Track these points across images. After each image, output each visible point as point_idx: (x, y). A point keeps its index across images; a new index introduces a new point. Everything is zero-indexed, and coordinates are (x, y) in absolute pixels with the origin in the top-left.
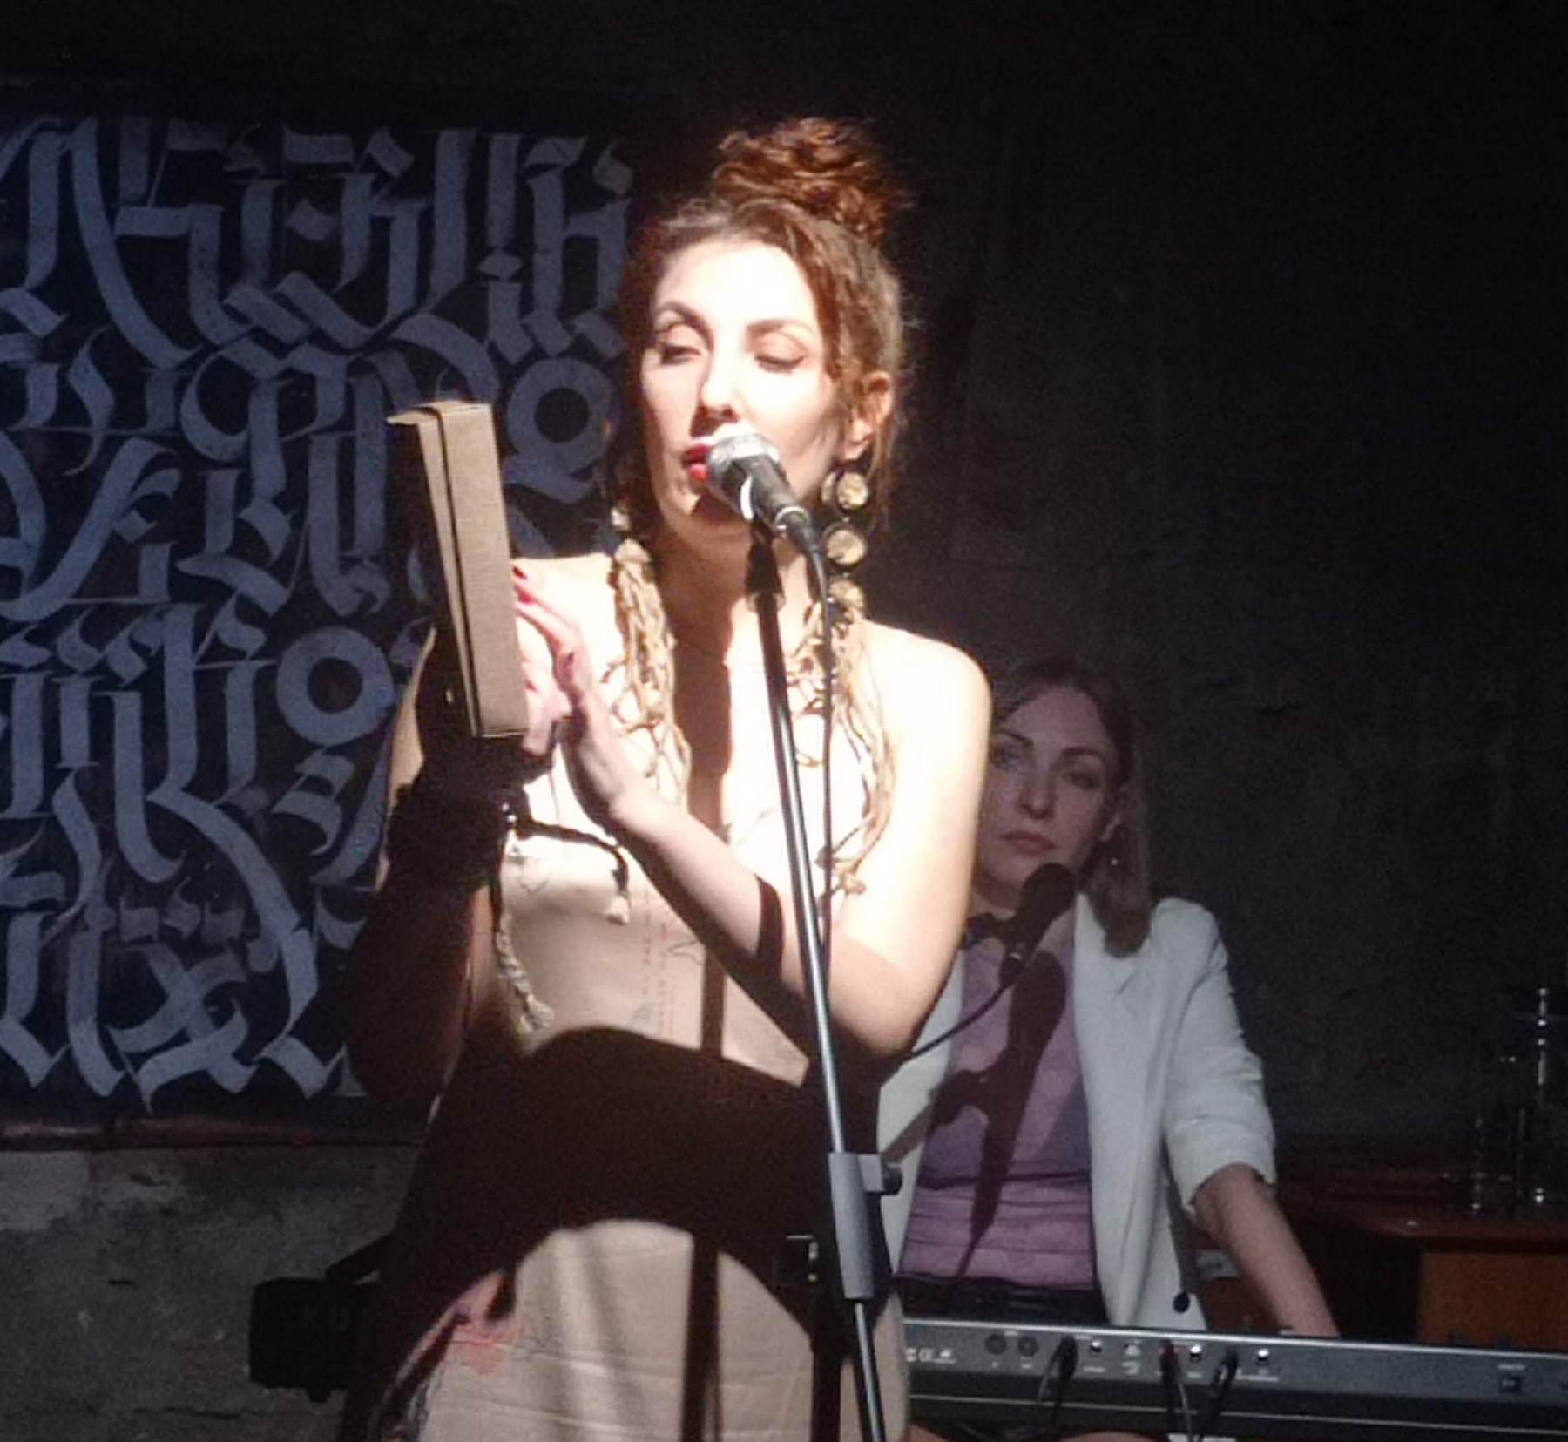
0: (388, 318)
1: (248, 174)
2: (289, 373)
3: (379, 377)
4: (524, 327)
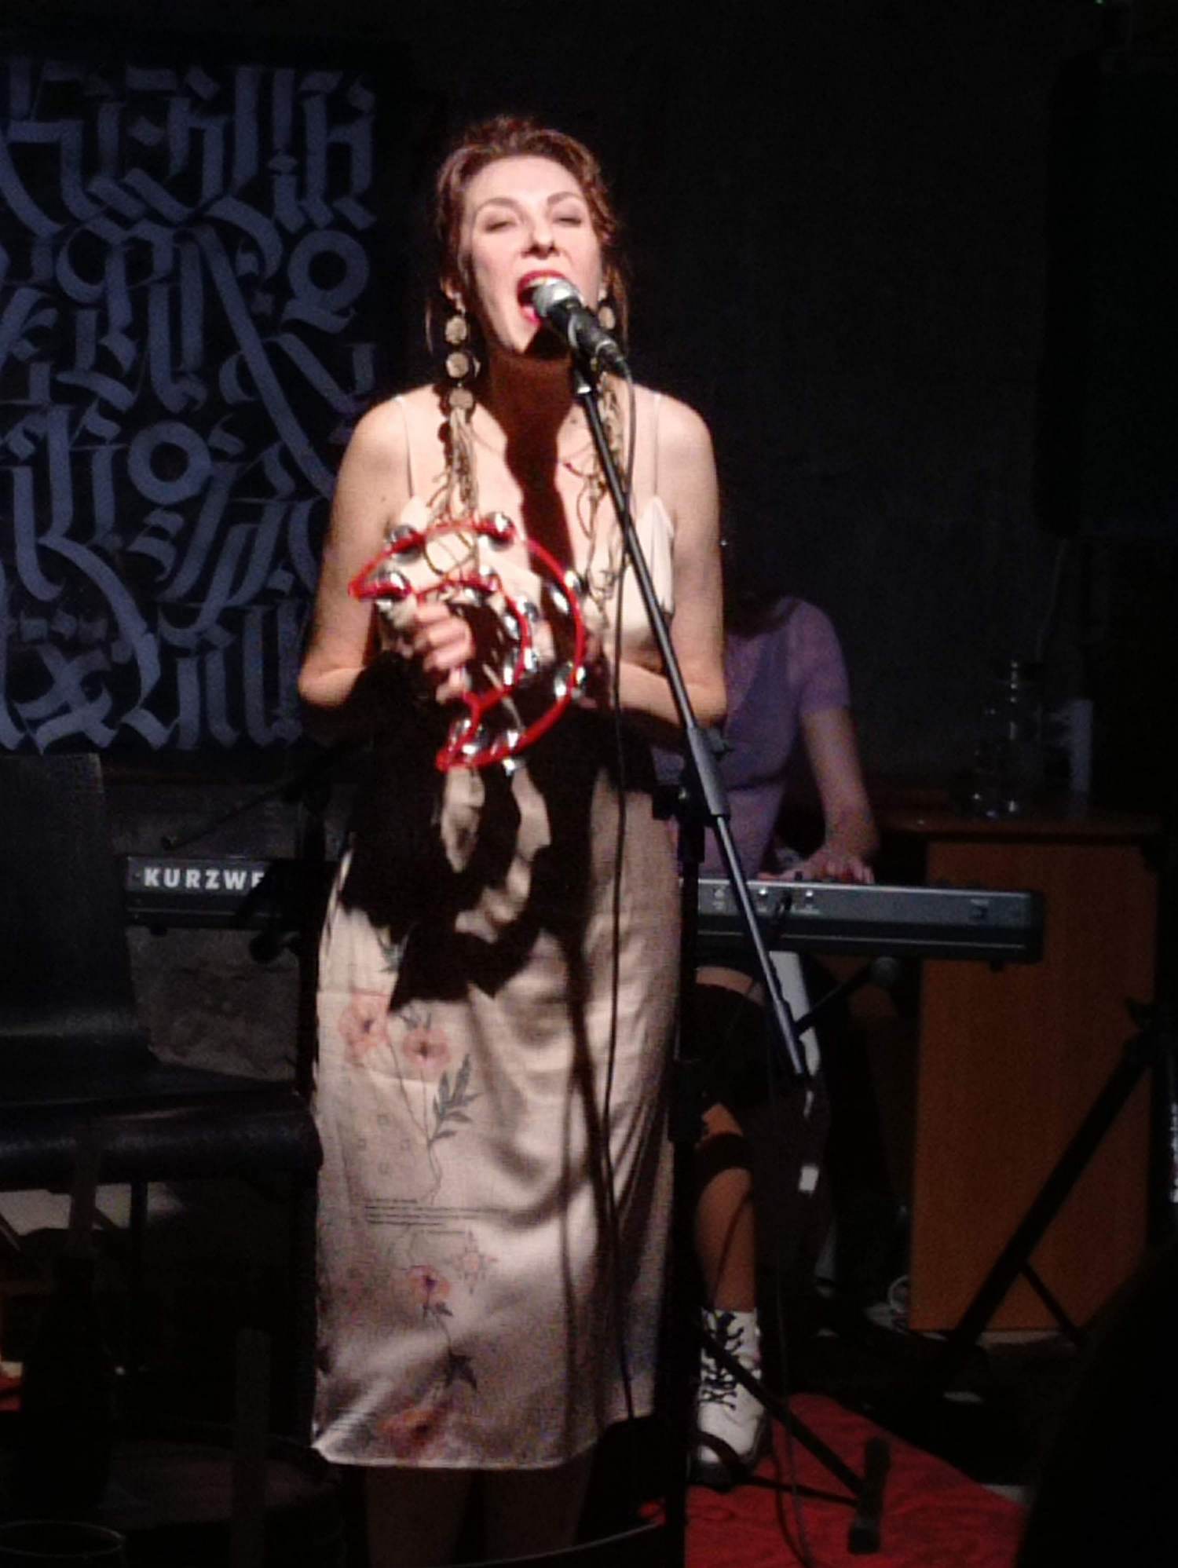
0: (202, 202)
1: (103, 98)
2: (133, 241)
3: (198, 244)
4: (301, 208)
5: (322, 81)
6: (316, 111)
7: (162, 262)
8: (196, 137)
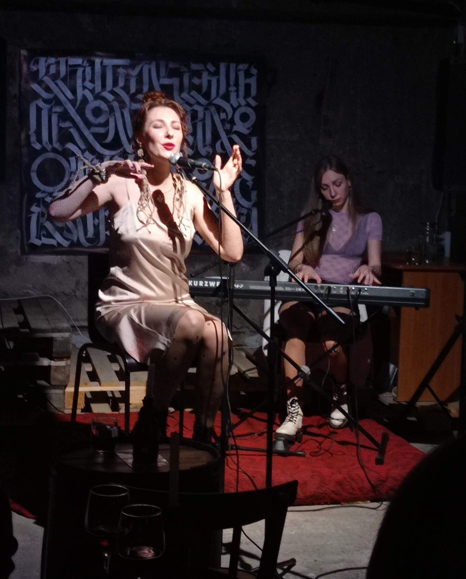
0: (211, 100)
1: (185, 72)
3: (210, 111)
4: (237, 101)
5: (243, 67)
6: (241, 75)
7: (200, 115)
8: (210, 82)
